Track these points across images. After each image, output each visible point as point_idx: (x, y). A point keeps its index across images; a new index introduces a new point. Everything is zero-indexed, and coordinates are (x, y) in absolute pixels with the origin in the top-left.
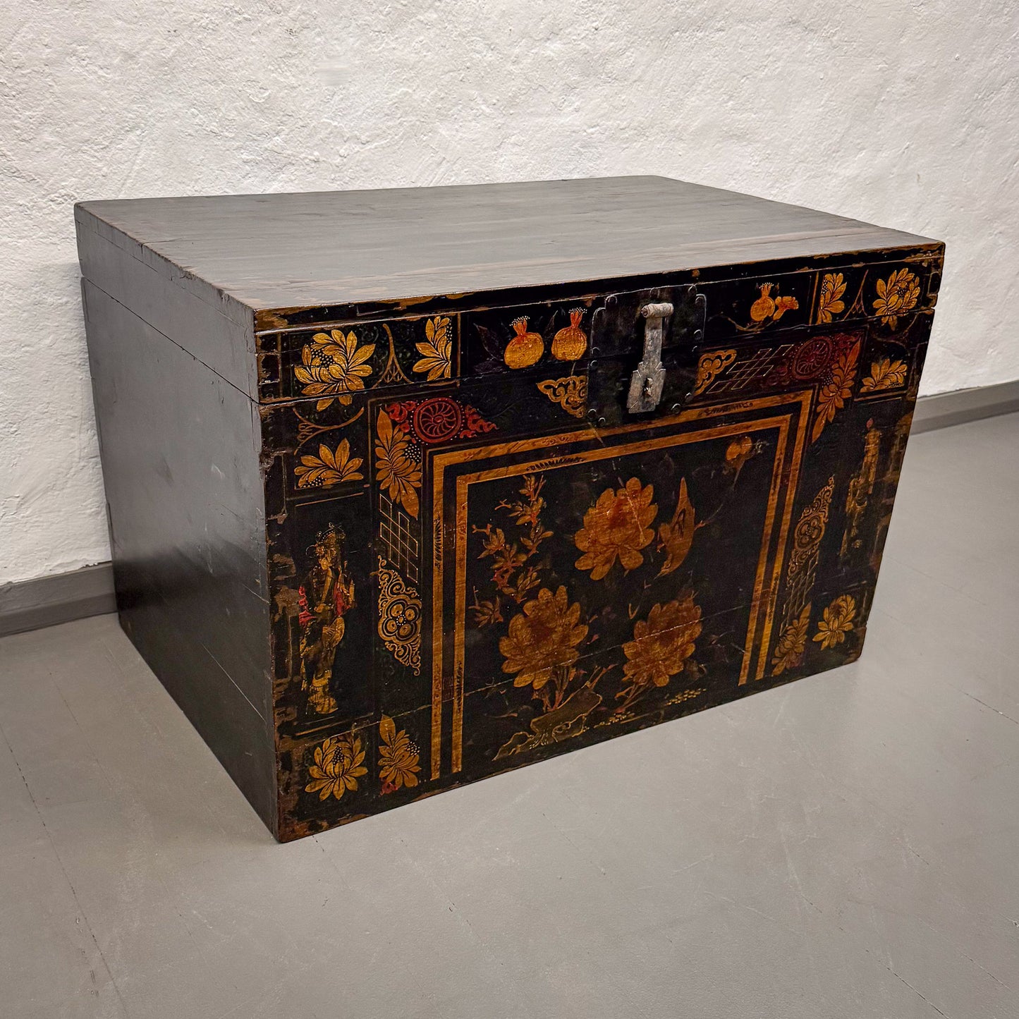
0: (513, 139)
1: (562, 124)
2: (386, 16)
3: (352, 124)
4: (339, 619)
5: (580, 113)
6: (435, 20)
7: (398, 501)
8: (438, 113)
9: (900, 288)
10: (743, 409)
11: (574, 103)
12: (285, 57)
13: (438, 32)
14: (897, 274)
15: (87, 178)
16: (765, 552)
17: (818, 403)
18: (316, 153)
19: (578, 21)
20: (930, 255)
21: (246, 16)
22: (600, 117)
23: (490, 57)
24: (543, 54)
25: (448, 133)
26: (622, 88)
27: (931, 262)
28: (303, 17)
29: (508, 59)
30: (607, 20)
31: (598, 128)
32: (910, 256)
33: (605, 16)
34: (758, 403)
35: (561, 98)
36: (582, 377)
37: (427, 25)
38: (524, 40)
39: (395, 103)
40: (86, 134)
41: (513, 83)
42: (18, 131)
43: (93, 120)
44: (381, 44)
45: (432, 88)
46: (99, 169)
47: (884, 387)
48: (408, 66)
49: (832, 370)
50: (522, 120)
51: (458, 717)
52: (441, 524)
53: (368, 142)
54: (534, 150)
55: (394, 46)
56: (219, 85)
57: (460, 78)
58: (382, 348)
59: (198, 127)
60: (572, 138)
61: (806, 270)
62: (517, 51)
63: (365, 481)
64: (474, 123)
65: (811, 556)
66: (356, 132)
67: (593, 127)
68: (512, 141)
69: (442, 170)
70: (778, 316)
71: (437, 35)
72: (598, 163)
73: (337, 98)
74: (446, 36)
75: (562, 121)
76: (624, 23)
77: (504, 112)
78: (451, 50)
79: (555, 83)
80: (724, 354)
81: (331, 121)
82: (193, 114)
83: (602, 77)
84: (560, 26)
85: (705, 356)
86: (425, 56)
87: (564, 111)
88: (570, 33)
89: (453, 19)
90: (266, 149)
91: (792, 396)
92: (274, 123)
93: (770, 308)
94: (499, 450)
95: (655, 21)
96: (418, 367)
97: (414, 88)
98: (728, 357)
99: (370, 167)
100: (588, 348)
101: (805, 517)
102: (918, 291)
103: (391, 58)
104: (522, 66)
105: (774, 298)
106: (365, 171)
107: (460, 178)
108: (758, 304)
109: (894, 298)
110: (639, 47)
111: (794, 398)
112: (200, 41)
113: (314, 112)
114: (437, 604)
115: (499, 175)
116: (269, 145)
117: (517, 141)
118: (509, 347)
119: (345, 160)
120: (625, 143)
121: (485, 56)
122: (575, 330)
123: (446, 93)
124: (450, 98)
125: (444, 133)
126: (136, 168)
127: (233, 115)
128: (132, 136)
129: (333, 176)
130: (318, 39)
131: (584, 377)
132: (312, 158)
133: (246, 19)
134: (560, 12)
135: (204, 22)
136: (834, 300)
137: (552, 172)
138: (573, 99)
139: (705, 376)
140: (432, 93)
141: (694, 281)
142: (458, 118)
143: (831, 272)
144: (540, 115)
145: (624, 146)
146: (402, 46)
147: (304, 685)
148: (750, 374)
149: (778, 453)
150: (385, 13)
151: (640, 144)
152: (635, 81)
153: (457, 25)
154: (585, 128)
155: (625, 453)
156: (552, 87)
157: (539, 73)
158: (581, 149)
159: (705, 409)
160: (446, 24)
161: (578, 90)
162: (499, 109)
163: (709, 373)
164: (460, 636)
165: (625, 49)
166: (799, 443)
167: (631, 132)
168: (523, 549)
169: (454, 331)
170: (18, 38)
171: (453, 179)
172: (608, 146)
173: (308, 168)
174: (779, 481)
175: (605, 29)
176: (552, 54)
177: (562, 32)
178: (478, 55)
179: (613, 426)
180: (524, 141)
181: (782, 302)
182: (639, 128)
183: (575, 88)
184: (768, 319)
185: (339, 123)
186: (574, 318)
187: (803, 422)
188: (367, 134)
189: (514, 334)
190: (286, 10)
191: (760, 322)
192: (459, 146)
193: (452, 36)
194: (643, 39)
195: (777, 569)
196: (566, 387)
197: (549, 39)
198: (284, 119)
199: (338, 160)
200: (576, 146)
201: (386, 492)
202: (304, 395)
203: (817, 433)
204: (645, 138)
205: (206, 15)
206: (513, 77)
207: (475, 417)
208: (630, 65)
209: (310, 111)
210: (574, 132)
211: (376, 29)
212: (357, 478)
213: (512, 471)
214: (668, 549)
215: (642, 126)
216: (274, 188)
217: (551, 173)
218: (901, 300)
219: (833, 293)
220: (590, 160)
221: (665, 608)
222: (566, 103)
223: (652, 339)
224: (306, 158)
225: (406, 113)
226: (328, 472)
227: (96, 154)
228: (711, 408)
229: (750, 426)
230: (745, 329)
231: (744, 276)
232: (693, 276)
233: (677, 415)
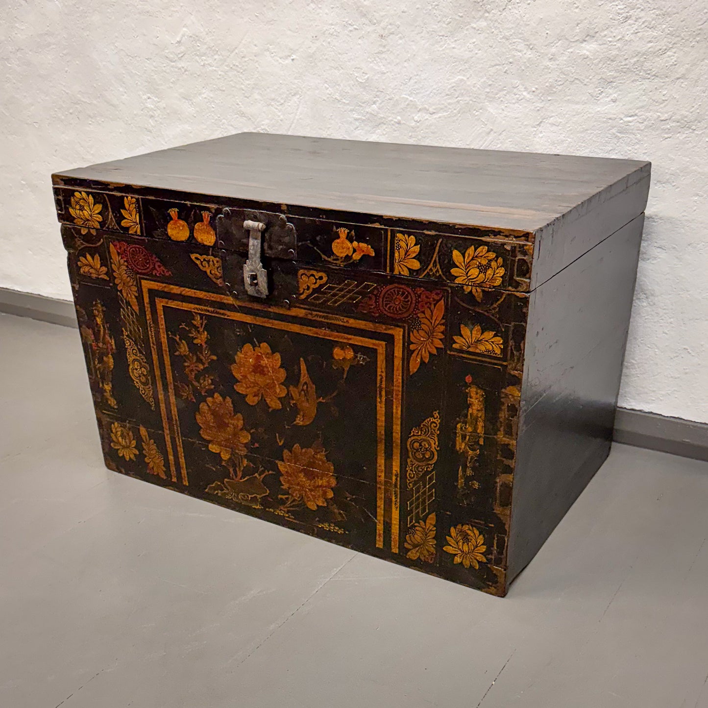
0: (551, 120)
1: (598, 111)
2: (447, 24)
3: (423, 100)
4: (110, 356)
5: (617, 104)
6: (485, 26)
7: (127, 299)
8: (487, 96)
9: (479, 263)
10: (341, 323)
11: (611, 94)
12: (378, 53)
13: (487, 35)
14: (475, 250)
15: (273, 121)
16: (381, 447)
17: (410, 343)
18: (399, 118)
19: (614, 26)
20: (514, 239)
21: (355, 27)
22: (638, 109)
23: (529, 54)
24: (579, 53)
25: (495, 111)
26: (663, 84)
27: (515, 247)
28: (389, 27)
29: (546, 57)
30: (646, 24)
31: (636, 117)
32: (489, 236)
33: (643, 20)
34: (352, 323)
35: (597, 90)
36: (217, 259)
37: (478, 31)
38: (560, 42)
39: (453, 87)
40: (273, 96)
41: (550, 75)
42: (244, 92)
43: (276, 88)
44: (445, 44)
45: (482, 77)
46: (279, 116)
47: (478, 351)
48: (463, 60)
49: (419, 318)
50: (560, 105)
51: (180, 450)
52: (151, 323)
53: (434, 113)
54: (571, 130)
55: (453, 46)
56: (339, 70)
57: (504, 71)
58: (105, 207)
59: (328, 96)
60: (609, 124)
61: (377, 225)
62: (553, 50)
63: (109, 281)
64: (517, 105)
65: (427, 473)
66: (426, 106)
67: (630, 117)
68: (550, 122)
69: (490, 138)
70: (357, 257)
71: (486, 38)
72: (636, 147)
73: (412, 81)
74: (493, 39)
75: (599, 109)
76: (664, 26)
77: (542, 98)
78: (497, 49)
79: (590, 77)
80: (316, 274)
81: (409, 97)
82: (325, 87)
83: (641, 74)
84: (596, 30)
85: (301, 271)
86: (476, 53)
87: (601, 101)
88: (605, 36)
89: (499, 26)
90: (367, 113)
91: (384, 327)
92: (371, 96)
93: (349, 249)
94: (176, 290)
95: (700, 23)
96: (124, 223)
97: (468, 76)
98: (321, 278)
99: (436, 130)
100: (217, 240)
101: (414, 435)
102: (502, 271)
103: (451, 55)
104: (558, 63)
105: (351, 242)
106: (432, 133)
107: (505, 145)
108: (338, 243)
109: (474, 272)
110: (681, 48)
111: (385, 330)
112: (329, 43)
113: (396, 90)
114: (157, 373)
115: (538, 147)
116: (368, 110)
117: (555, 122)
118: (169, 225)
119: (418, 124)
120: (667, 133)
121: (525, 54)
122: (206, 225)
123: (493, 81)
124: (497, 85)
125: (492, 111)
126: (297, 117)
127: (348, 89)
128: (295, 99)
129: (410, 134)
130: (400, 41)
131: (219, 259)
132: (396, 120)
133: (356, 29)
134: (596, 18)
135: (331, 31)
136: (409, 257)
137: (589, 150)
138: (611, 91)
139: (305, 286)
140: (482, 80)
141: (282, 212)
142: (504, 100)
143: (403, 233)
144: (577, 103)
145: (666, 136)
146: (460, 46)
147: (101, 385)
148: (343, 296)
149: (379, 370)
150: (447, 23)
151: (685, 135)
152: (678, 79)
153: (501, 30)
154: (622, 117)
156: (588, 80)
157: (575, 68)
158: (619, 134)
159: (309, 312)
160: (493, 30)
161: (615, 84)
162: (538, 96)
163: (308, 285)
164: (173, 399)
165: (666, 49)
166: (398, 370)
167: (674, 124)
168: (199, 360)
169: (139, 207)
170: (243, 42)
171: (499, 146)
172: (647, 134)
173: (394, 127)
174: (383, 393)
175: (643, 31)
176: (588, 53)
177: (597, 35)
178: (519, 54)
179: (243, 300)
180: (561, 122)
181: (359, 246)
182: (682, 121)
183: (611, 82)
184: (348, 257)
185: (414, 98)
186: (205, 217)
187: (398, 352)
188: (434, 107)
189: (171, 219)
190: (379, 22)
191: (342, 258)
192: (504, 122)
193: (498, 39)
194: (687, 40)
195: (396, 468)
196: (208, 262)
197: (585, 41)
198: (378, 93)
199: (413, 124)
200: (614, 131)
201: (121, 291)
202: (74, 223)
203: (414, 367)
204: (691, 130)
205: (333, 27)
206: (550, 71)
207: (159, 264)
208: (671, 63)
209: (394, 89)
210: (610, 119)
211: (440, 34)
212: (106, 278)
213: (185, 306)
214: (299, 406)
215: (686, 119)
216: (373, 138)
217: (587, 151)
218: (482, 275)
219: (407, 251)
220: (628, 145)
221: (304, 450)
222: (603, 94)
223: (253, 245)
224: (392, 120)
225: (462, 95)
226: (92, 269)
227: (278, 108)
228: (315, 313)
229: (350, 339)
230: (329, 259)
231: (323, 218)
232: (282, 208)
233: (289, 309)
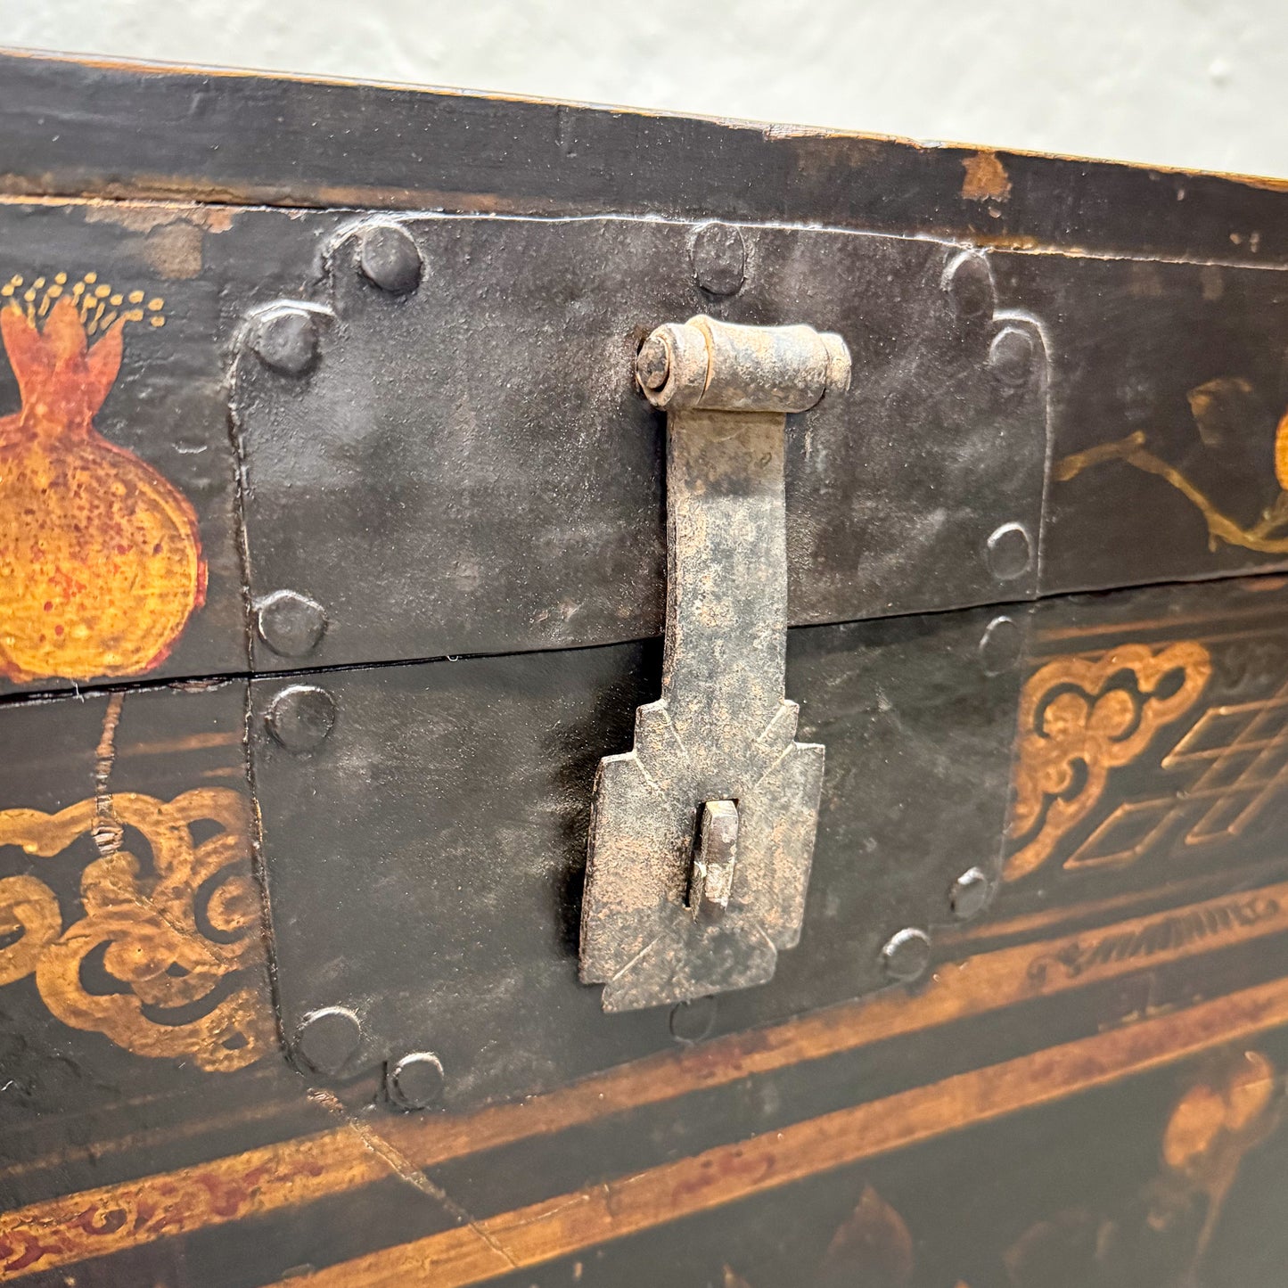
10: (1238, 933)
36: (202, 802)
80: (1148, 665)
85: (1049, 674)
98: (1172, 682)
100: (213, 587)
122: (60, 447)
131: (227, 798)
139: (1055, 778)
141: (974, 220)
155: (604, 1228)
159: (1061, 944)
163: (1080, 768)
179: (509, 1091)
196: (55, 870)
223: (722, 553)
228: (1092, 939)
229: (1267, 1006)
230: (1251, 539)
231: (1241, 252)
232: (970, 191)
233: (917, 988)
